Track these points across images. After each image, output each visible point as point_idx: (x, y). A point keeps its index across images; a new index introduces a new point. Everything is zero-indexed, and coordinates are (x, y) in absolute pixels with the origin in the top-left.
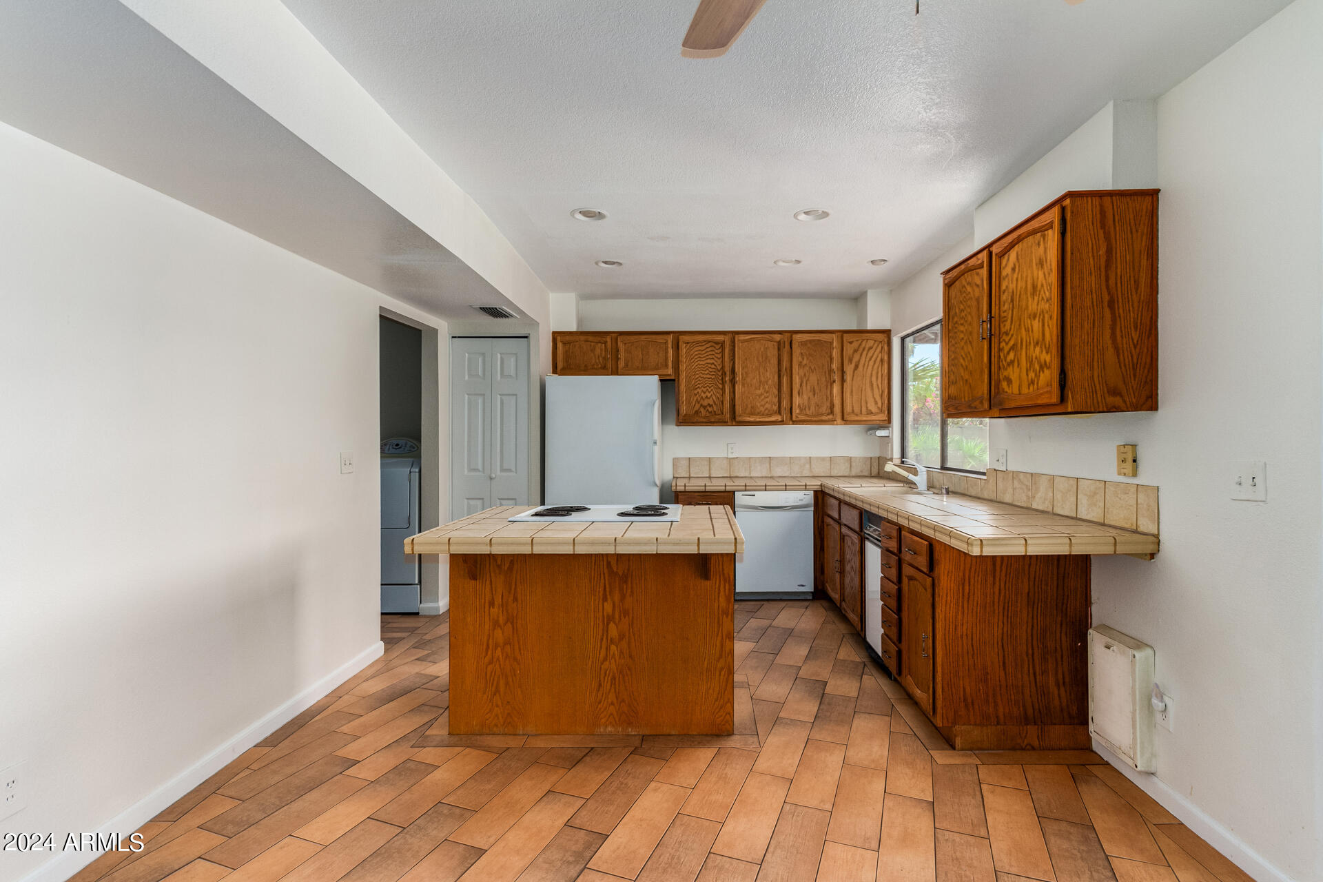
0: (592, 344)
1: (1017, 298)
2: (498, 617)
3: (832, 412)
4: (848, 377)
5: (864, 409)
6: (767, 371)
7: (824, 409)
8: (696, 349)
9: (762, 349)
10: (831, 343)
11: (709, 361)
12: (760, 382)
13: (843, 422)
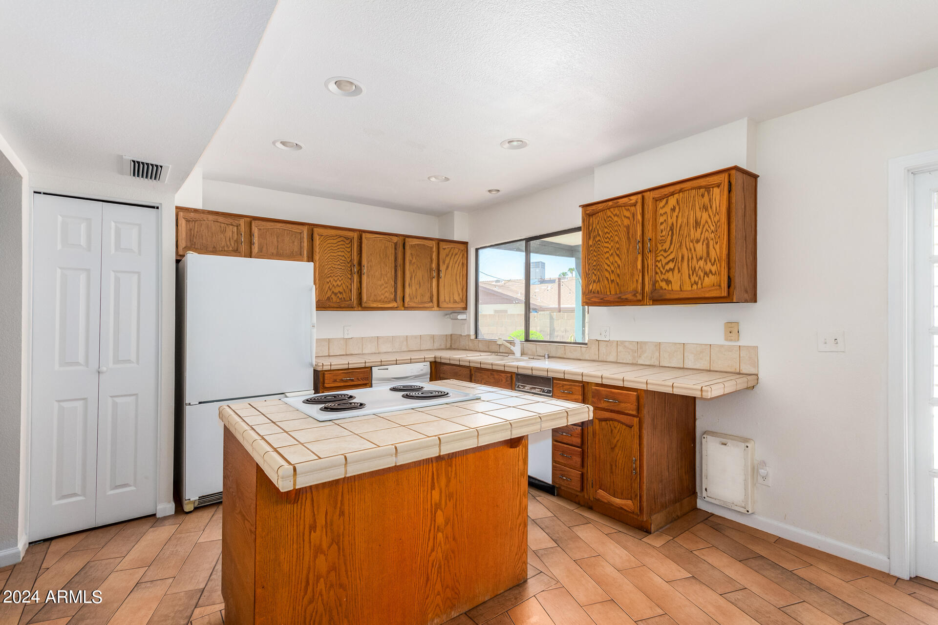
0: (223, 225)
2: (321, 541)
3: (432, 301)
4: (442, 275)
5: (451, 299)
6: (386, 265)
7: (427, 298)
8: (329, 242)
9: (383, 247)
10: (432, 248)
11: (340, 253)
12: (382, 274)
13: (438, 309)
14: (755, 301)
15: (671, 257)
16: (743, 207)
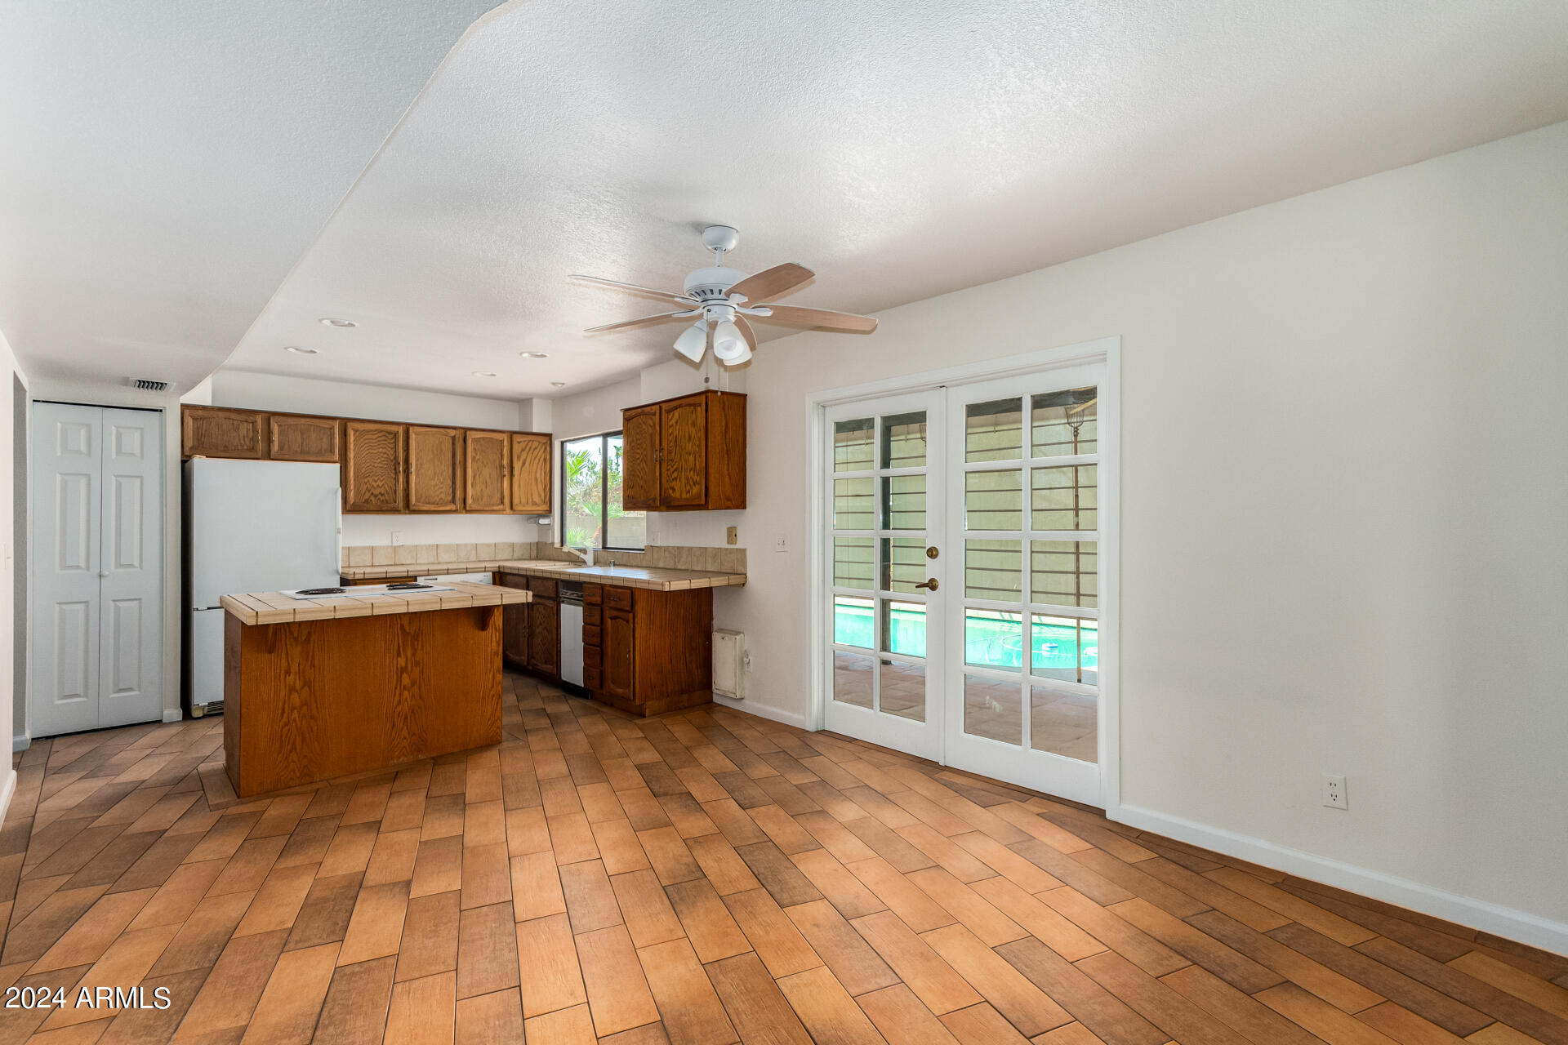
0: (235, 422)
1: (678, 441)
2: (295, 683)
3: (502, 502)
4: (516, 472)
5: (530, 501)
6: (441, 463)
7: (496, 499)
8: (366, 437)
9: (437, 442)
10: (502, 441)
11: (380, 450)
12: (435, 473)
13: (512, 512)
14: (744, 507)
15: (675, 467)
16: (723, 424)
